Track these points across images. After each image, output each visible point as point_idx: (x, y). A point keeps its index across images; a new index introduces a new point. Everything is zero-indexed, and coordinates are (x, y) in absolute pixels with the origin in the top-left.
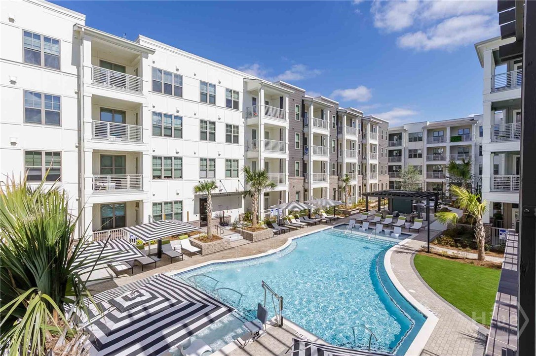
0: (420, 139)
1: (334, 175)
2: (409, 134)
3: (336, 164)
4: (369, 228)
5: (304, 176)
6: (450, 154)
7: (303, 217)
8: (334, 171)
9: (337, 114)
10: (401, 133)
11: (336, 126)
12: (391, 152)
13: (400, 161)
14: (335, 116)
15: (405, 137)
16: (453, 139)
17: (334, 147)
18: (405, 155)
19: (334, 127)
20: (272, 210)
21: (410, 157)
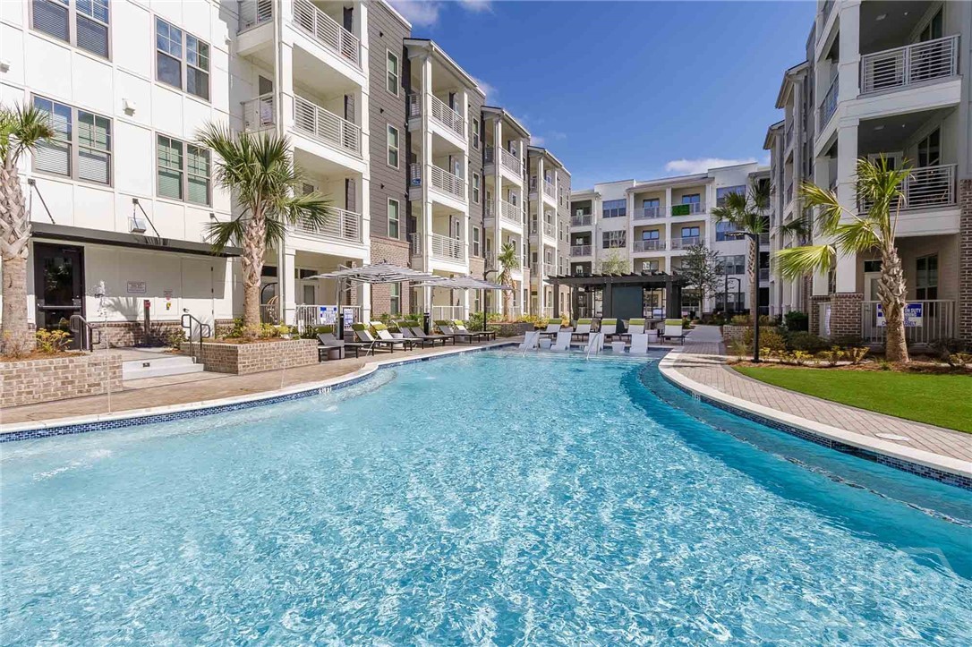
0: (623, 213)
1: (476, 254)
2: (604, 202)
3: (480, 230)
4: (571, 346)
5: (409, 239)
6: (672, 237)
7: (410, 330)
8: (476, 245)
9: (482, 117)
10: (591, 201)
11: (480, 143)
12: (575, 236)
13: (588, 252)
14: (479, 121)
15: (597, 208)
16: (677, 211)
17: (476, 192)
18: (597, 241)
19: (476, 145)
20: (324, 309)
21: (606, 245)
